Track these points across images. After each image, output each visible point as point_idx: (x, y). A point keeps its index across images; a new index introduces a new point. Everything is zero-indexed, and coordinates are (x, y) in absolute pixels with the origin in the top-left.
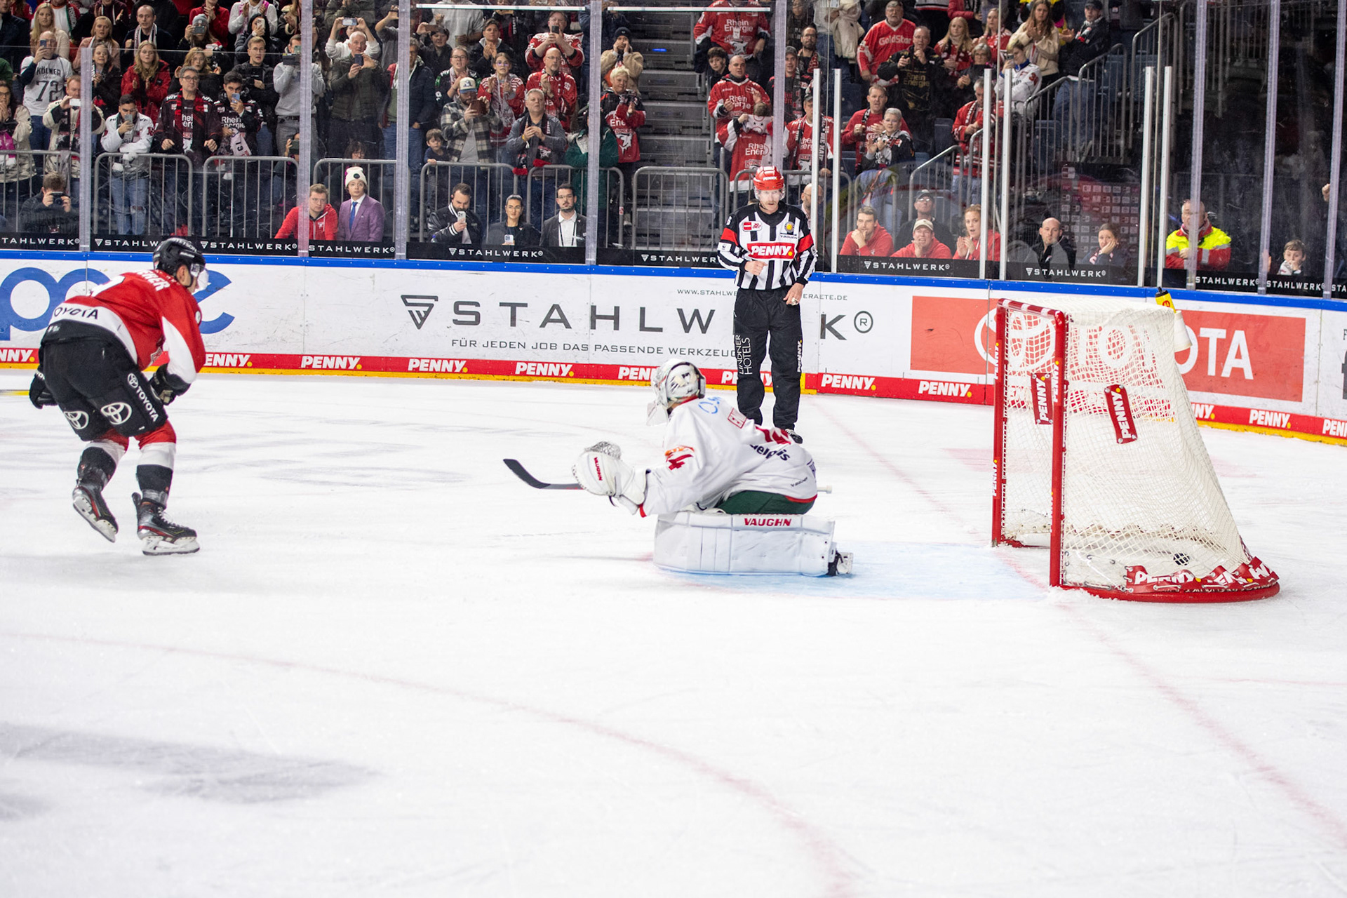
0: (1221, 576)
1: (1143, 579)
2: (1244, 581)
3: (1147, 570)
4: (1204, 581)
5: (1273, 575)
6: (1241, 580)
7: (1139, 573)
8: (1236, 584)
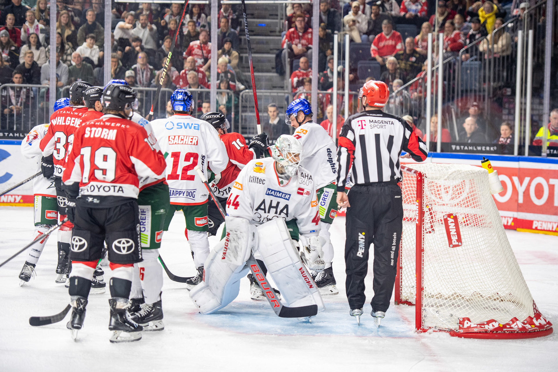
0: (515, 324)
1: (468, 325)
2: (530, 327)
3: (471, 320)
4: (504, 326)
5: (549, 323)
6: (528, 326)
7: (466, 321)
8: (524, 328)
